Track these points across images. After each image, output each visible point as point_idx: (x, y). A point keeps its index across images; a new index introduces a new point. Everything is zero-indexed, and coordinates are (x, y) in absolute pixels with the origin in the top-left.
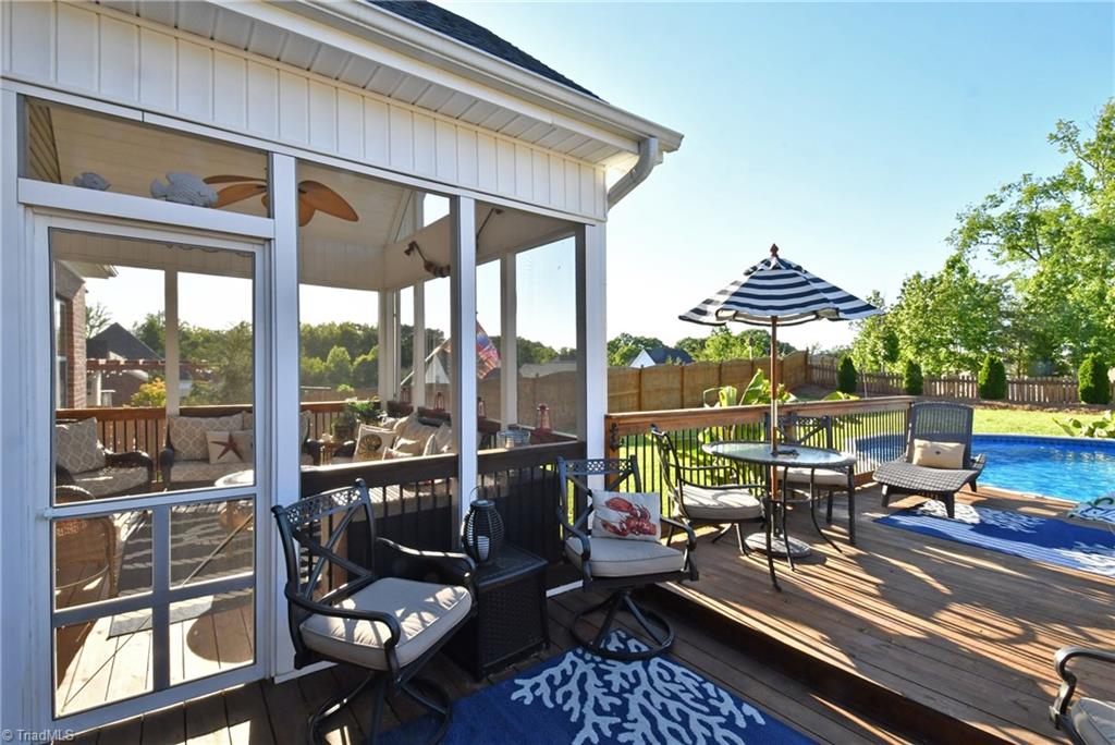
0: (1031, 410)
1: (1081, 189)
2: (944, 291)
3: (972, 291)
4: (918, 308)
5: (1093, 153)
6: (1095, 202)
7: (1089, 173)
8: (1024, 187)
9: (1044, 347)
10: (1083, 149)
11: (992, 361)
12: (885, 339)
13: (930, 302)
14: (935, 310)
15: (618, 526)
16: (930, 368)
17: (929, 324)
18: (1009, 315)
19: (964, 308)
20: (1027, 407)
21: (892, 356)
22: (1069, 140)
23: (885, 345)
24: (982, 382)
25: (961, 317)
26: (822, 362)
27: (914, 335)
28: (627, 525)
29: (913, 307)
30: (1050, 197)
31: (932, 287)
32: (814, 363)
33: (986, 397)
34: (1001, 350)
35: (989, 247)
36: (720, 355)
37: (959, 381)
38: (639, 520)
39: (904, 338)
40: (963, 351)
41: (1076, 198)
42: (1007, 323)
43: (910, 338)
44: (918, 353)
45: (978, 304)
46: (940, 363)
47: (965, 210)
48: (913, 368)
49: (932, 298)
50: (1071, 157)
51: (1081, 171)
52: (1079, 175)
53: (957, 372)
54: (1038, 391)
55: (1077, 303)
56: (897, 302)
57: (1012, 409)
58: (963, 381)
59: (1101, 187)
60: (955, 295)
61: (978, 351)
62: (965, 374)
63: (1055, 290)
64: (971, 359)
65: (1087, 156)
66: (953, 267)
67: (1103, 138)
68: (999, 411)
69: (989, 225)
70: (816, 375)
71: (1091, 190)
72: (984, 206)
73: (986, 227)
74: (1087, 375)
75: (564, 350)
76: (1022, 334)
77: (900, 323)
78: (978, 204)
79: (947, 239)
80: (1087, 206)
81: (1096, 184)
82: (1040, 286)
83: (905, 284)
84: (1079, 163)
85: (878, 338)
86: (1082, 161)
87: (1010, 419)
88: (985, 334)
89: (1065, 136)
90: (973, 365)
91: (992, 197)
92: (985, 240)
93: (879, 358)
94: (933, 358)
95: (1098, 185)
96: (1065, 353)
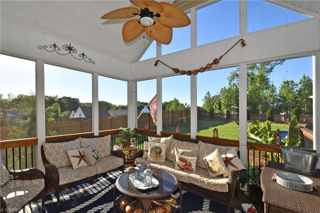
2: (232, 92)
4: (226, 96)
12: (218, 104)
13: (229, 95)
15: (182, 167)
28: (185, 167)
35: (236, 81)
38: (188, 166)
47: (232, 71)
72: (236, 71)
74: (269, 114)
75: (120, 105)
79: (227, 79)
80: (257, 72)
83: (221, 90)
85: (217, 104)
92: (235, 79)
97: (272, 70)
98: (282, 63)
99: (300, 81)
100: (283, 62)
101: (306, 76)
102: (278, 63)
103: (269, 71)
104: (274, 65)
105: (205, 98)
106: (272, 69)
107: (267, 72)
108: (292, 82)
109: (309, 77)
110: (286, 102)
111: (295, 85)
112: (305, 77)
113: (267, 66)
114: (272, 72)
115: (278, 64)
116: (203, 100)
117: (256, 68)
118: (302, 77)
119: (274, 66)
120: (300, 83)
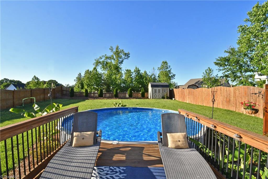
0: (107, 99)
1: (113, 59)
2: (93, 74)
3: (97, 74)
4: (88, 77)
5: (115, 53)
6: (115, 62)
7: (115, 57)
8: (105, 56)
9: (108, 86)
11: (101, 89)
12: (81, 84)
13: (90, 76)
14: (91, 78)
16: (90, 90)
17: (90, 81)
18: (103, 80)
19: (96, 78)
20: (106, 98)
21: (82, 88)
23: (81, 85)
24: (99, 94)
25: (96, 80)
26: (66, 89)
27: (87, 83)
29: (87, 77)
30: (109, 59)
31: (90, 73)
32: (64, 89)
33: (100, 97)
34: (102, 87)
35: (100, 67)
36: (35, 87)
37: (95, 93)
39: (85, 84)
40: (96, 87)
41: (113, 61)
42: (103, 82)
43: (86, 84)
44: (88, 87)
45: (99, 78)
46: (92, 89)
47: (96, 59)
48: (86, 91)
49: (91, 75)
50: (112, 53)
52: (113, 57)
53: (95, 91)
54: (108, 95)
55: (113, 79)
56: (84, 75)
57: (104, 99)
58: (96, 93)
60: (95, 75)
61: (98, 87)
62: (96, 92)
63: (110, 76)
64: (97, 89)
66: (95, 69)
67: (116, 51)
68: (102, 100)
69: (100, 62)
70: (64, 92)
73: (99, 63)
74: (115, 92)
76: (105, 84)
77: (84, 80)
78: (98, 58)
79: (93, 64)
82: (108, 75)
83: (86, 72)
84: (113, 55)
85: (80, 83)
87: (104, 101)
88: (99, 83)
89: (111, 49)
90: (98, 90)
91: (100, 57)
92: (99, 65)
93: (80, 88)
94: (91, 88)
95: (116, 59)
96: (111, 88)
99: (134, 70)
100: (128, 58)
101: (137, 68)
102: (126, 58)
104: (124, 59)
105: (76, 78)
106: (122, 61)
107: (120, 63)
108: (130, 70)
109: (138, 69)
111: (132, 73)
112: (136, 68)
113: (120, 59)
114: (122, 63)
116: (75, 80)
120: (134, 72)
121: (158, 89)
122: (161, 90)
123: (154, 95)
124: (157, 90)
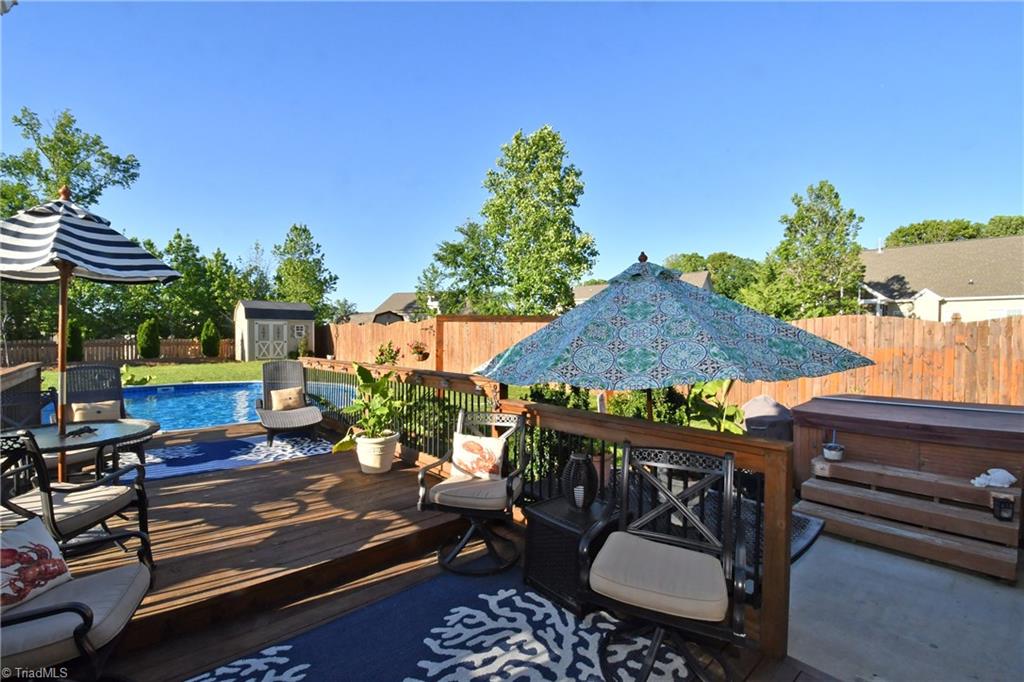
1: (38, 175)
5: (51, 149)
6: (50, 190)
7: (46, 164)
10: (42, 142)
22: (32, 129)
30: (11, 173)
41: (33, 182)
50: (31, 144)
51: (38, 159)
52: (36, 162)
59: (55, 179)
65: (45, 148)
67: (59, 139)
71: (47, 179)
80: (41, 192)
81: (50, 176)
84: (37, 152)
86: (40, 151)
95: (53, 177)
97: (97, 198)
98: (127, 183)
99: (166, 246)
100: (130, 182)
101: (184, 237)
102: (116, 178)
103: (85, 197)
104: (102, 183)
106: (95, 192)
108: (149, 245)
109: (189, 241)
110: (129, 302)
112: (179, 237)
113: (78, 177)
114: (96, 202)
115: (115, 182)
117: (39, 175)
118: (173, 236)
119: (101, 186)
120: (168, 252)
121: (274, 326)
122: (285, 327)
123: (256, 345)
124: (271, 329)
